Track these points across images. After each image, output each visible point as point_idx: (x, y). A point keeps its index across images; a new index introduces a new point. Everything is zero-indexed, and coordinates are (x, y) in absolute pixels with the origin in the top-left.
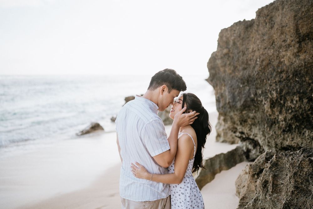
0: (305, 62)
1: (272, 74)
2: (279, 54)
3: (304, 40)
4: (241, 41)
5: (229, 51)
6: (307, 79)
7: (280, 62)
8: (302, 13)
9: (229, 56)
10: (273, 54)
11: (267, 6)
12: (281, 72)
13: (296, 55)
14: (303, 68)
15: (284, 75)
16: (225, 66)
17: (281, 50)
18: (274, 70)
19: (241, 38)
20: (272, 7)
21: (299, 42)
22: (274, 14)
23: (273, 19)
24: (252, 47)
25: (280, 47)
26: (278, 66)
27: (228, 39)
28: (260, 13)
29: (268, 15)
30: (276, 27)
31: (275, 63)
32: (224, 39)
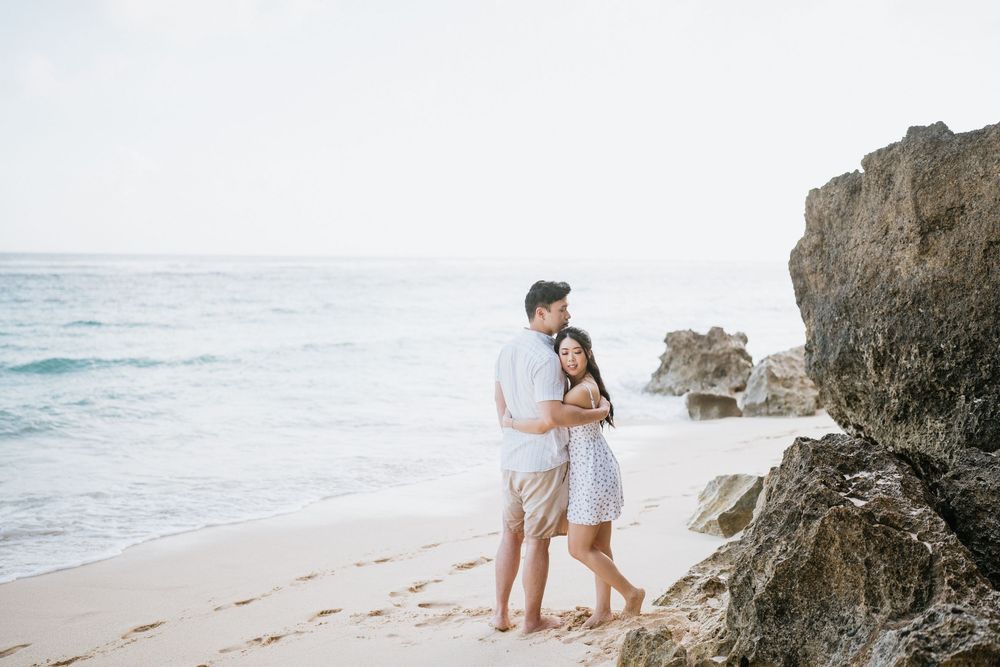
0: (934, 276)
1: (878, 298)
2: (890, 256)
3: (932, 230)
4: (839, 220)
5: (823, 240)
6: (937, 310)
7: (893, 274)
8: (924, 177)
9: (823, 252)
10: (882, 255)
11: (879, 152)
12: (895, 294)
13: (920, 261)
14: (929, 287)
15: (897, 301)
16: (814, 272)
17: (895, 248)
18: (882, 288)
19: (841, 213)
20: (889, 155)
21: (923, 234)
22: (893, 168)
23: (894, 179)
24: (856, 234)
25: (894, 242)
26: (889, 280)
27: (820, 212)
28: (867, 162)
29: (883, 171)
30: (891, 197)
31: (885, 274)
32: (815, 212)
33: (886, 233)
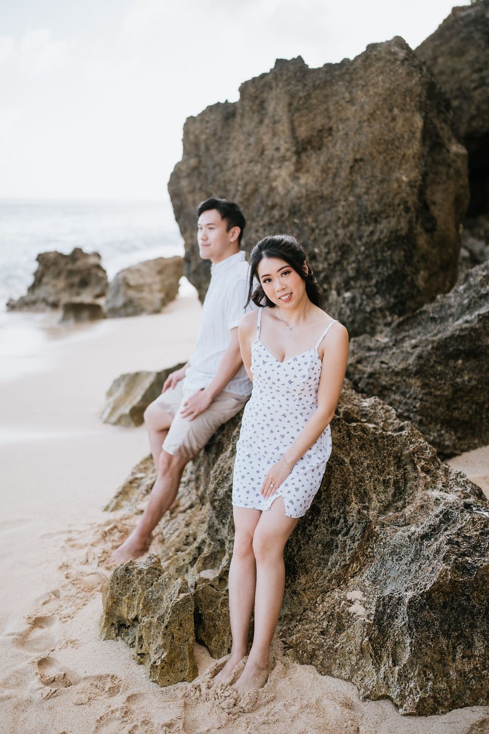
0: (307, 190)
1: (259, 210)
2: (268, 173)
3: (305, 150)
4: (216, 144)
5: (200, 162)
6: (310, 220)
7: (272, 189)
8: (299, 101)
9: (200, 173)
10: (261, 173)
11: (254, 79)
12: (273, 207)
13: (295, 178)
14: (303, 200)
15: (276, 213)
16: (193, 191)
17: (272, 166)
18: (262, 202)
19: (217, 137)
20: (262, 83)
21: (298, 153)
22: (265, 95)
23: (266, 105)
24: (233, 156)
25: (271, 161)
26: (268, 196)
27: (197, 137)
28: (244, 89)
29: (256, 98)
30: (266, 121)
31: (264, 190)
32: (191, 137)
33: (262, 153)
